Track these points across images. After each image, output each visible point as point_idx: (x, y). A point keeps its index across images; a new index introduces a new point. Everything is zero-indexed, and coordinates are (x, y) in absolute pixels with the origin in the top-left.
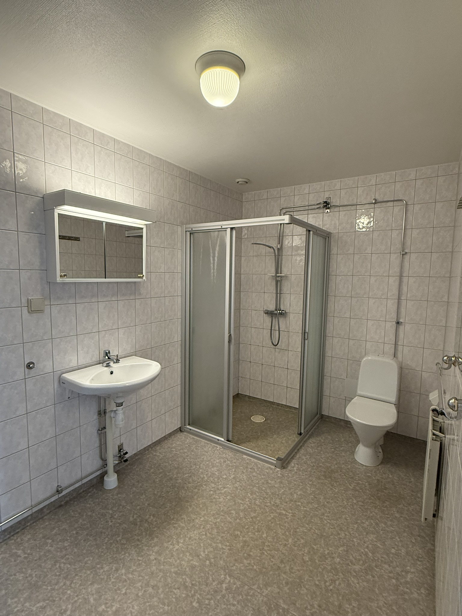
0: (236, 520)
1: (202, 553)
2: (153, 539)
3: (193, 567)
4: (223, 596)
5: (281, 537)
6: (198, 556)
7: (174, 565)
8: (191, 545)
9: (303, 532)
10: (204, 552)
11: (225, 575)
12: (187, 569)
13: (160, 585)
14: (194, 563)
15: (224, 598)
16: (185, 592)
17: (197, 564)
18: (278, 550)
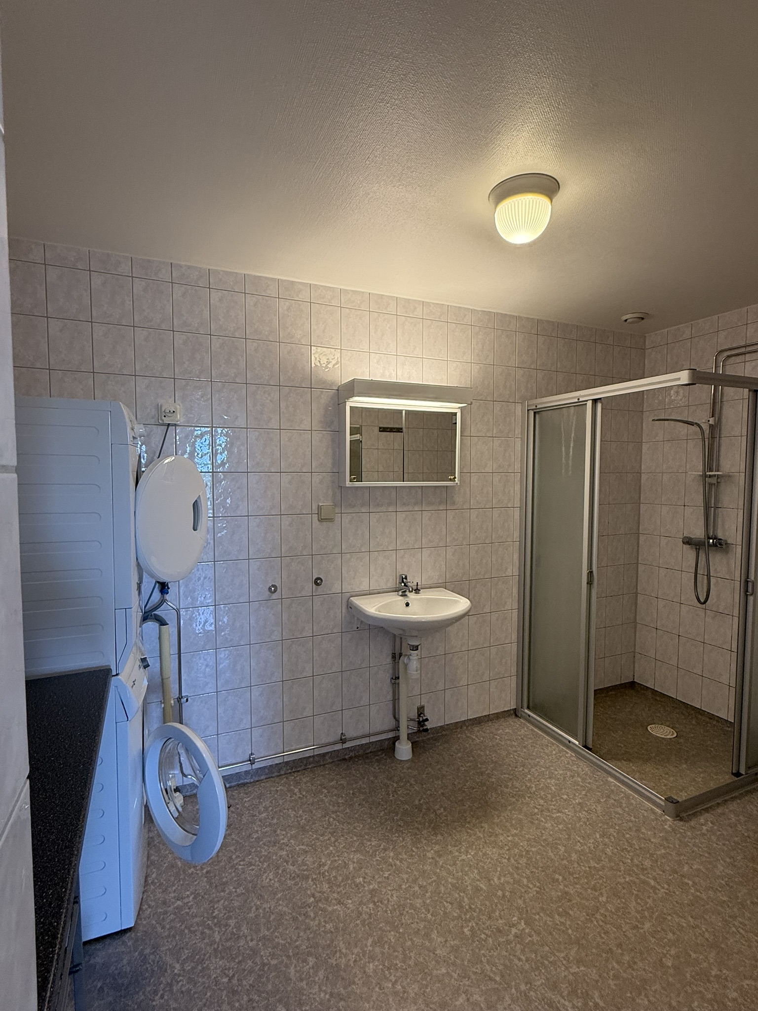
0: (562, 860)
5: (633, 913)
7: (453, 875)
9: (679, 924)
11: (520, 919)
16: (458, 911)
18: (619, 927)
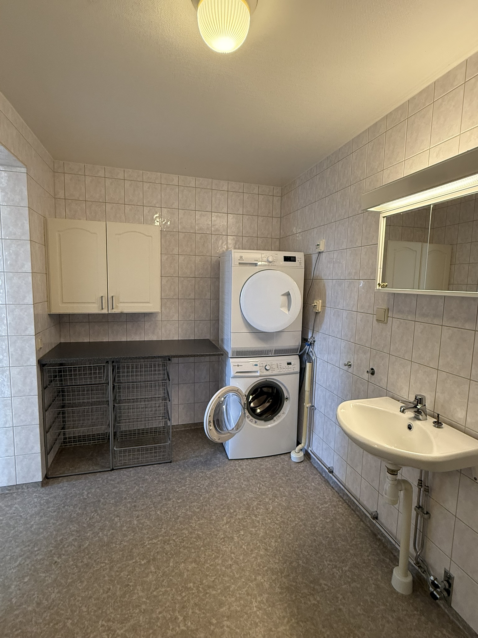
1: (228, 623)
2: (282, 588)
3: (221, 604)
4: (174, 610)
6: (228, 617)
8: (247, 620)
10: (228, 627)
11: (188, 627)
12: (223, 598)
13: (228, 571)
14: (224, 608)
15: (172, 610)
17: (222, 610)
